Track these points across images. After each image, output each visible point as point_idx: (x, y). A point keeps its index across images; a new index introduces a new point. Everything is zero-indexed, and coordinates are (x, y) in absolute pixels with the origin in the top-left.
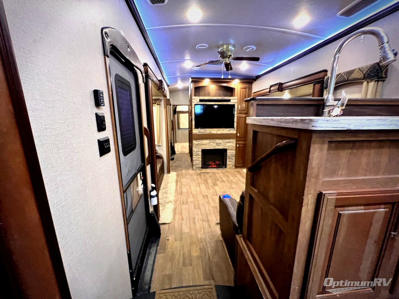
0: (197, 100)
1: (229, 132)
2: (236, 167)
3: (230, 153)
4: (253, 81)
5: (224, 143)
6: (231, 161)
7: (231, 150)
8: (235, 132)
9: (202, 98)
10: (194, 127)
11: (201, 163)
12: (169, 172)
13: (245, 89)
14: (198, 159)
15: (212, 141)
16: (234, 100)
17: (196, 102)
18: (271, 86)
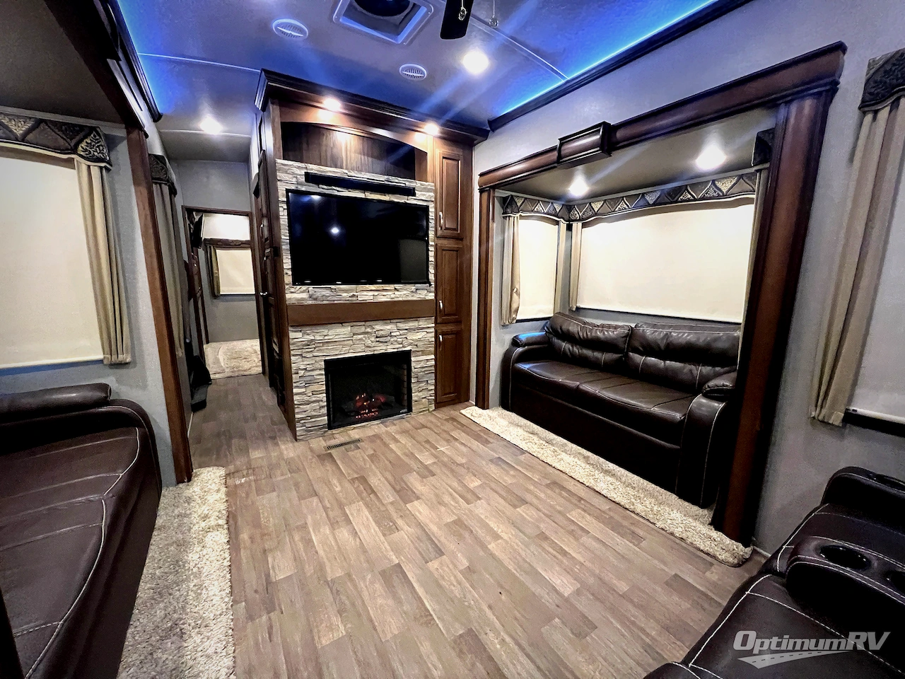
0: (295, 175)
1: (416, 297)
2: (439, 404)
3: (422, 364)
4: (479, 138)
5: (402, 332)
6: (423, 391)
7: (424, 353)
8: (431, 296)
9: (314, 169)
10: (288, 279)
11: (324, 411)
12: (185, 474)
13: (456, 163)
14: (312, 396)
15: (363, 329)
16: (425, 193)
17: (294, 180)
18: (564, 141)
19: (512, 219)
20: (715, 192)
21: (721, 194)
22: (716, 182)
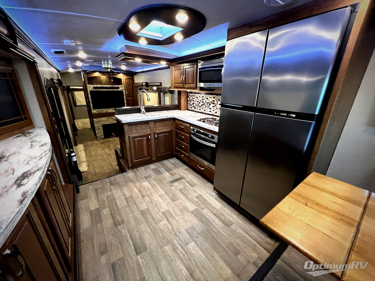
0: (91, 87)
9: (95, 86)
10: (92, 108)
11: (103, 135)
12: (76, 145)
13: (129, 80)
14: (100, 132)
15: (110, 118)
16: (121, 88)
17: (91, 89)
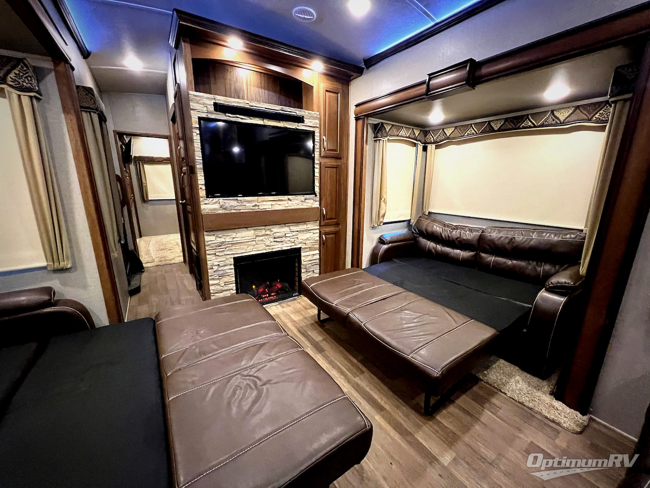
0: (205, 105)
1: (305, 206)
4: (355, 75)
5: (294, 233)
8: (317, 205)
9: (221, 100)
13: (335, 95)
14: (225, 286)
16: (311, 120)
17: (205, 109)
18: (432, 76)
19: (381, 142)
20: (554, 120)
21: (558, 122)
22: (555, 112)
